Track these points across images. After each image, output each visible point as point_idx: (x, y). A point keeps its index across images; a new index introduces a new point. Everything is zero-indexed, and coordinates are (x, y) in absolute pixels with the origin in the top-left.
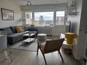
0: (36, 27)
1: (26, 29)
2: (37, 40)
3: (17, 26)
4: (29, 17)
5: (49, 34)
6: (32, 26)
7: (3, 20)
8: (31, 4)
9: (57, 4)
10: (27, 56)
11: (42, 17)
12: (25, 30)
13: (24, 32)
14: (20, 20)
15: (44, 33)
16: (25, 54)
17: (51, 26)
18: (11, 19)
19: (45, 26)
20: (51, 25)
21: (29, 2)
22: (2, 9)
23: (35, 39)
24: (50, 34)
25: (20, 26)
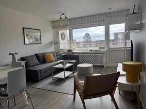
0: (76, 53)
1: (59, 57)
2: (76, 74)
3: (46, 53)
4: (65, 37)
5: (98, 65)
6: (69, 51)
7: (25, 44)
8: (66, 18)
9: (109, 13)
10: (57, 101)
11: (87, 35)
12: (57, 58)
13: (56, 61)
14: (51, 43)
15: (90, 63)
16: (56, 98)
17: (102, 50)
18: (37, 42)
19: (91, 50)
20: (100, 48)
21: (63, 14)
22: (23, 28)
23: (73, 73)
24: (100, 65)
25: (51, 53)
